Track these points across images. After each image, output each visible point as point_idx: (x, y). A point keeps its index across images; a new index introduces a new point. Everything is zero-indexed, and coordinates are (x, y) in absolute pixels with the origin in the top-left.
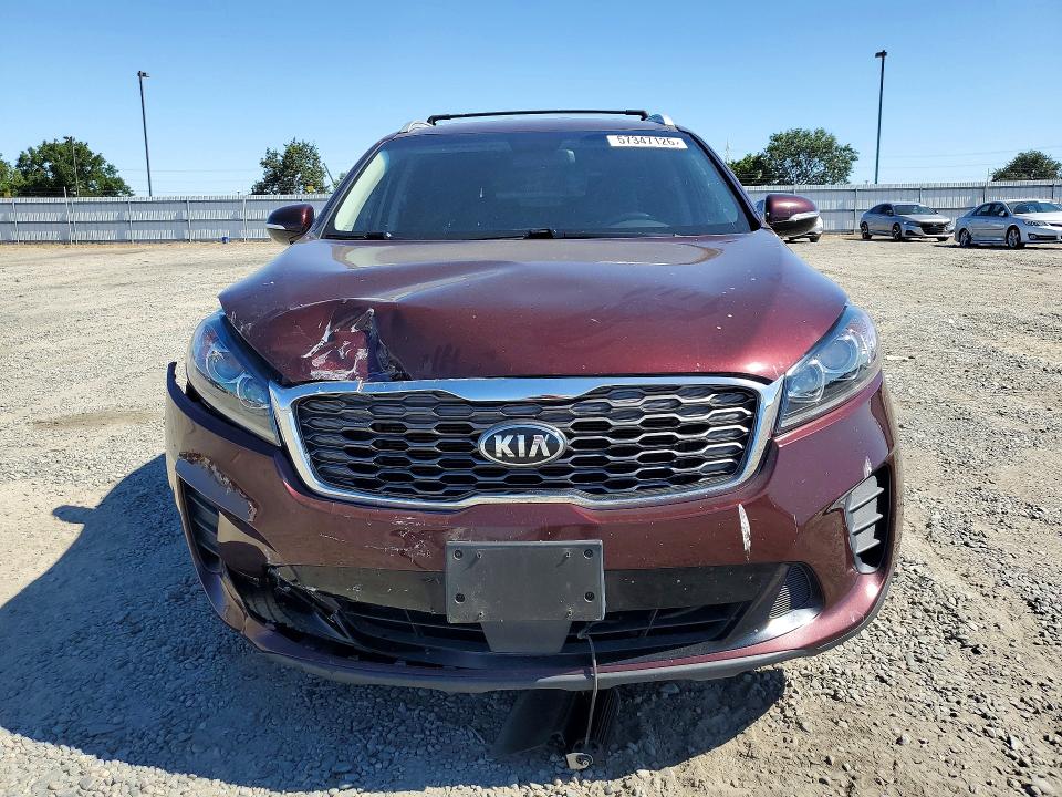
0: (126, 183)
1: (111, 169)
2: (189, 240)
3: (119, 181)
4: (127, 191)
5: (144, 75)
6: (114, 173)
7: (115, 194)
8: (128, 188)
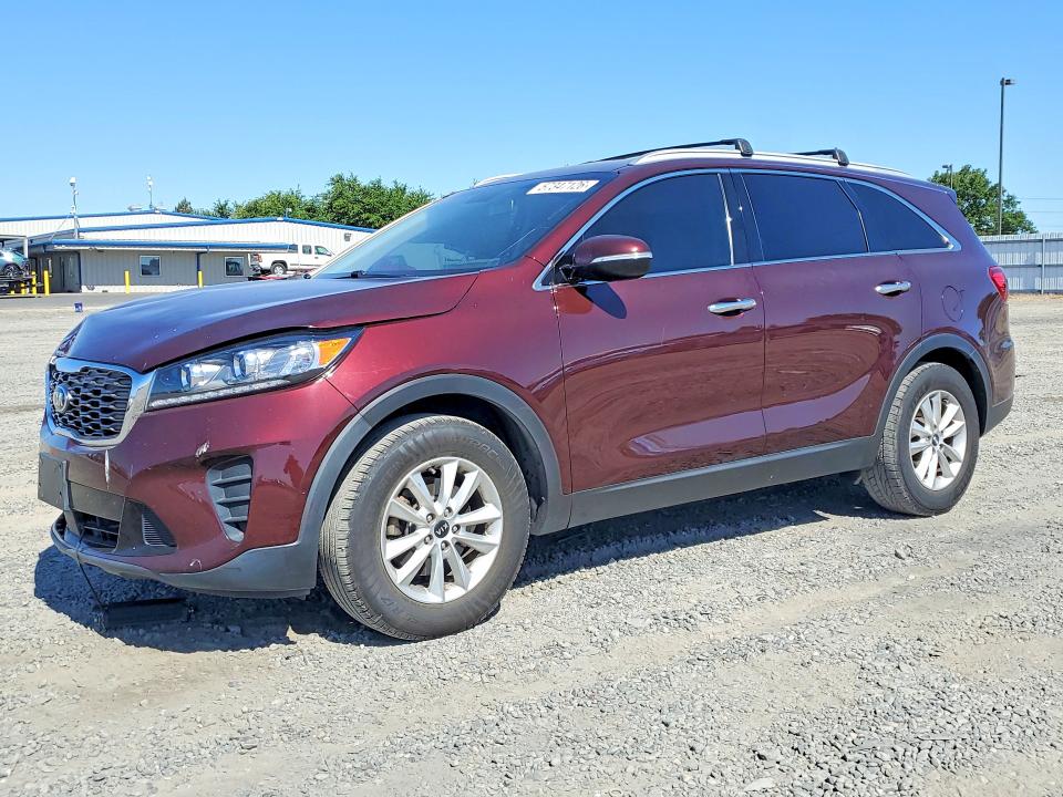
0: (1028, 218)
1: (1010, 201)
2: (1040, 291)
3: (1019, 216)
4: (1028, 228)
5: (1008, 82)
6: (1014, 205)
7: (1014, 231)
8: (1031, 224)
